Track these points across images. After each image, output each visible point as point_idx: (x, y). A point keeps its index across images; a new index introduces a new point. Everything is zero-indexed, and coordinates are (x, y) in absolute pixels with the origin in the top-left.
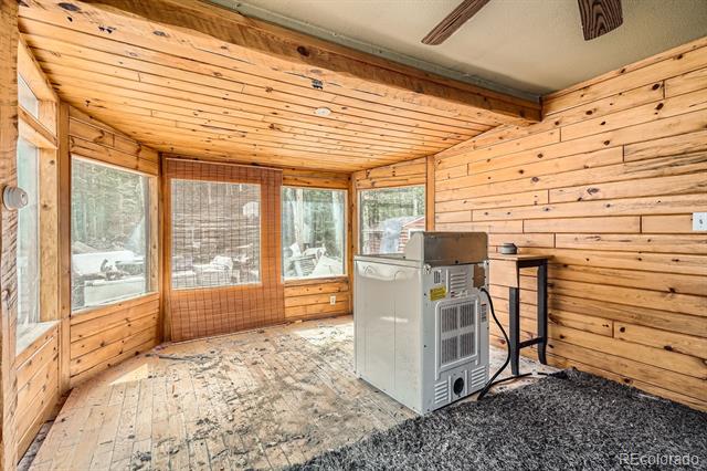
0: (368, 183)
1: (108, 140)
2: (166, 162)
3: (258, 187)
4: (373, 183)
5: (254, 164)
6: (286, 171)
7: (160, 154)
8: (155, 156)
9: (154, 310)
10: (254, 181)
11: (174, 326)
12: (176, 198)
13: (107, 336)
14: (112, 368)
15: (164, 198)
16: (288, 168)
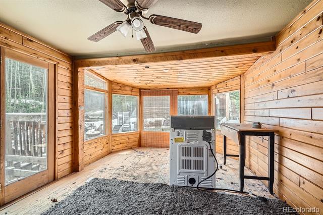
0: (216, 90)
1: (123, 88)
2: (141, 92)
3: (169, 96)
4: (218, 91)
5: (168, 89)
6: (180, 90)
7: (140, 89)
8: (138, 90)
9: (137, 136)
10: (168, 95)
11: (143, 142)
12: (144, 102)
13: (122, 141)
14: (123, 150)
15: (141, 103)
16: (180, 88)
